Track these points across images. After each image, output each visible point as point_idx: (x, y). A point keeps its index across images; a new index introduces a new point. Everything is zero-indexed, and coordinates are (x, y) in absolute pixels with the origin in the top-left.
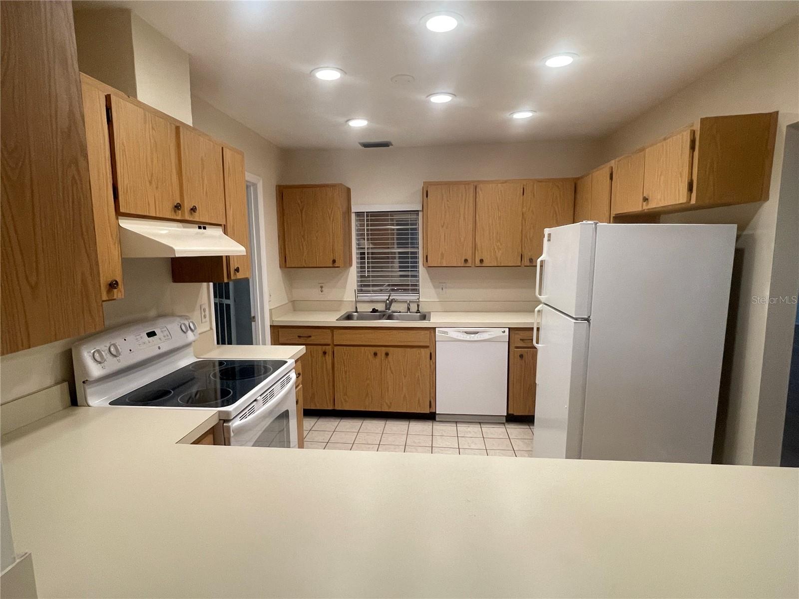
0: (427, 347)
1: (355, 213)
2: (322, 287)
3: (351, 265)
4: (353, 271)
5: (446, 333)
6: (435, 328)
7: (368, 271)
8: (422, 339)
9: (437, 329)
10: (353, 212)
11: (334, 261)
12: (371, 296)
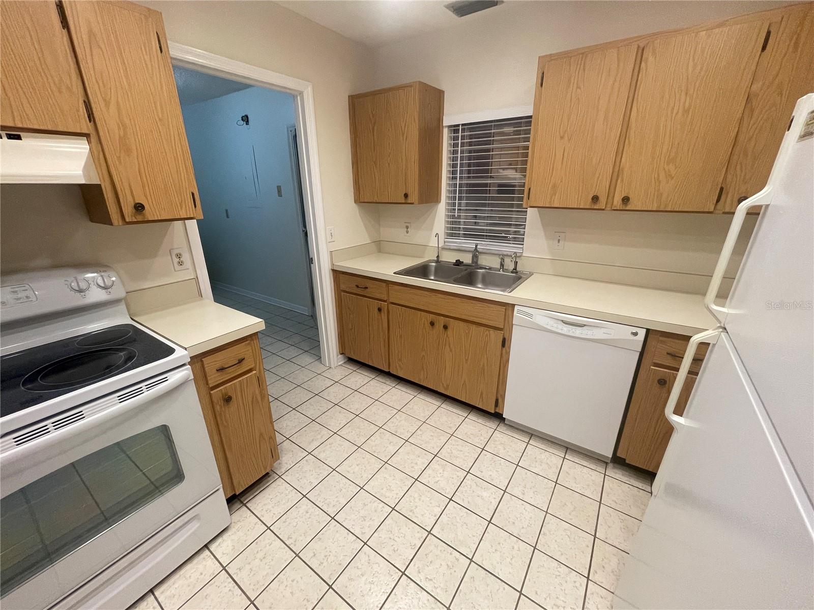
0: (501, 329)
1: (449, 127)
2: (407, 227)
3: (437, 200)
4: (442, 208)
5: (531, 315)
6: (513, 305)
7: (459, 210)
8: (494, 317)
9: (516, 308)
10: (446, 126)
11: (406, 196)
12: (460, 243)
